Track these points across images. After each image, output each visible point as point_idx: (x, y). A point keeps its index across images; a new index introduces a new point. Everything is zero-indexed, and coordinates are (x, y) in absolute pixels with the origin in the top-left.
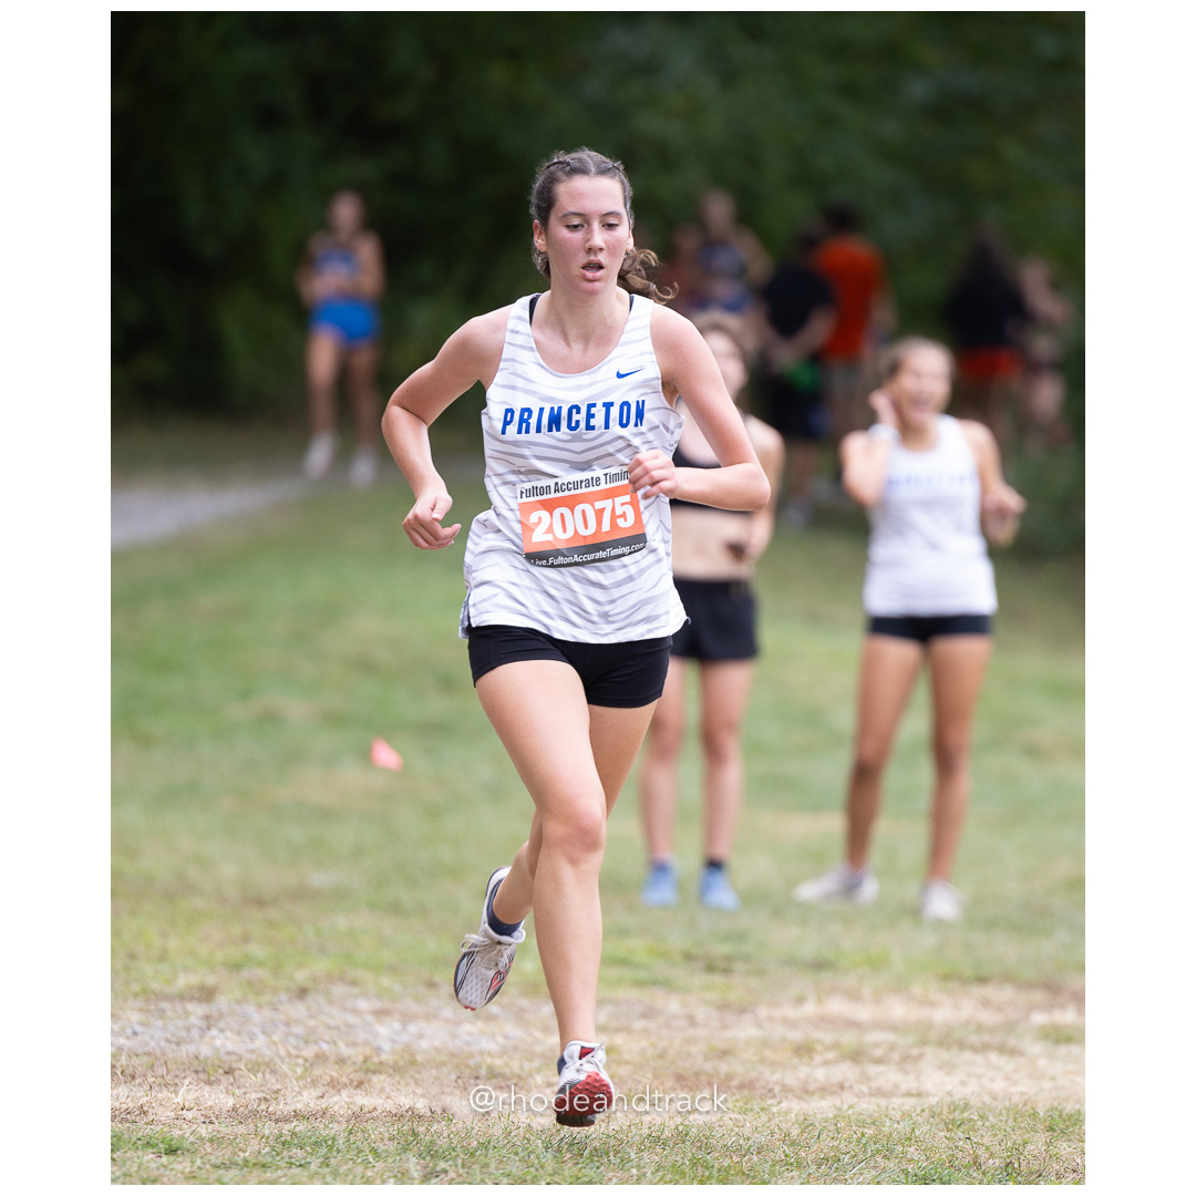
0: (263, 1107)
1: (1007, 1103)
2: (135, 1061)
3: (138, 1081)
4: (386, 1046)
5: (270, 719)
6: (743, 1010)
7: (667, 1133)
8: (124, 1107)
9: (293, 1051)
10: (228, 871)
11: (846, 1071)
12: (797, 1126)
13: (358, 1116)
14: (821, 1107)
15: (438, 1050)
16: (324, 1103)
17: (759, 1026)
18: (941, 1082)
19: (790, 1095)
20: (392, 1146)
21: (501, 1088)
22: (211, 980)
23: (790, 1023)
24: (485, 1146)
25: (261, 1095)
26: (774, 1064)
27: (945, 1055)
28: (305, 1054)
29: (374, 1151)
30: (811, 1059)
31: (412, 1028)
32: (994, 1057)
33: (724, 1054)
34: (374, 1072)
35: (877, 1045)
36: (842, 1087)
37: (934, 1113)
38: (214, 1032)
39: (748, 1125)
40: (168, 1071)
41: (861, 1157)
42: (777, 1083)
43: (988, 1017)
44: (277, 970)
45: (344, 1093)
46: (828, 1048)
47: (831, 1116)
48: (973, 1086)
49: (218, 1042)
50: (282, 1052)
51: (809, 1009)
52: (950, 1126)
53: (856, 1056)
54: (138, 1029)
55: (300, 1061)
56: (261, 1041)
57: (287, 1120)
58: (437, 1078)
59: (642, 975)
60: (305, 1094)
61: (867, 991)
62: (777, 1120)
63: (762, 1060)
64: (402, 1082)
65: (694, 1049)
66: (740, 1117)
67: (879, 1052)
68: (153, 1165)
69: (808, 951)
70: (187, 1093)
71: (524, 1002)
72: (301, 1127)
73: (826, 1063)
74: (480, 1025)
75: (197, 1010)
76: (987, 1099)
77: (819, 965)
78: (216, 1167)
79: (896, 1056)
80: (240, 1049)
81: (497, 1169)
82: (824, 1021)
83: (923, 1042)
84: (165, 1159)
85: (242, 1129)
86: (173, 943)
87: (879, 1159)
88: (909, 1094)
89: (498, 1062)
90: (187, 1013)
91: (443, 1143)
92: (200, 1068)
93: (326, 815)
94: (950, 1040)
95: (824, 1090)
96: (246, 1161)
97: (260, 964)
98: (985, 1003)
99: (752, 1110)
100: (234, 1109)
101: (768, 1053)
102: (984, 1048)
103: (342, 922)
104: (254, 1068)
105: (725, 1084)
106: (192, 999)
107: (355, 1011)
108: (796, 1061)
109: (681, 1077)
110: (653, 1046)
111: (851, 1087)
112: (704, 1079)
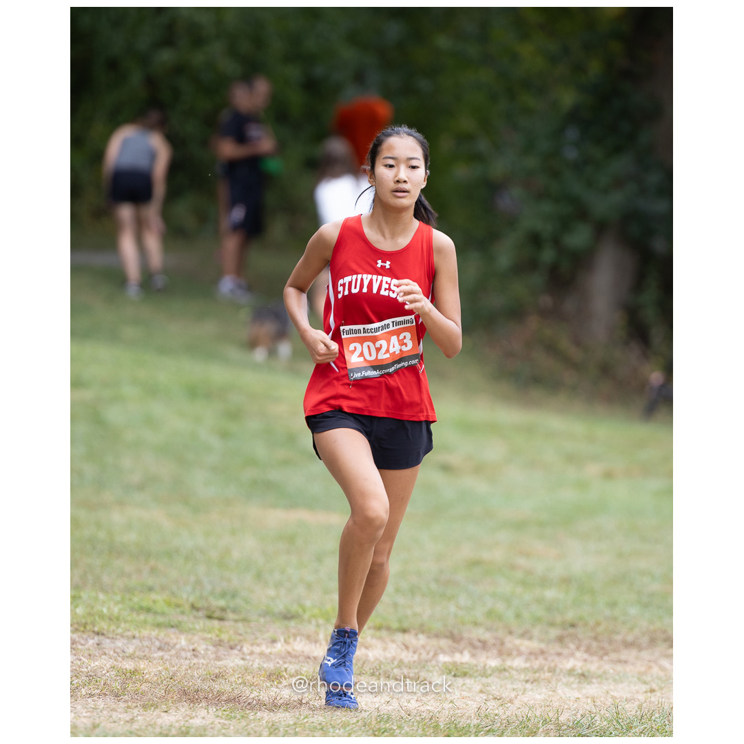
1: (418, 718)
6: (232, 647)
12: (267, 730)
14: (285, 717)
17: (243, 658)
18: (371, 702)
19: (263, 708)
23: (265, 657)
26: (252, 685)
30: (279, 682)
33: (217, 677)
36: (301, 703)
37: (365, 723)
39: (232, 728)
42: (254, 699)
43: (407, 657)
46: (292, 676)
47: (291, 723)
48: (395, 704)
51: (279, 646)
52: (377, 733)
59: (160, 619)
62: (253, 725)
63: (244, 683)
65: (196, 673)
66: (226, 722)
69: (280, 606)
73: (290, 686)
76: (403, 714)
77: (287, 617)
82: (290, 656)
95: (287, 706)
98: (405, 646)
99: (235, 717)
101: (249, 678)
105: (216, 699)
108: (268, 683)
109: (185, 693)
110: (166, 669)
111: (307, 703)
112: (201, 695)
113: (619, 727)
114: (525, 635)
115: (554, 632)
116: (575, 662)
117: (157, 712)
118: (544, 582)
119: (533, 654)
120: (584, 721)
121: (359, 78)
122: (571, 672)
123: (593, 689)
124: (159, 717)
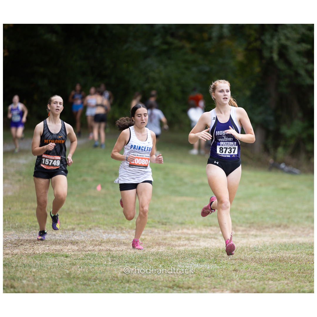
0: (83, 249)
1: (215, 248)
2: (60, 241)
3: (61, 244)
4: (105, 238)
5: (85, 180)
6: (168, 231)
7: (154, 253)
8: (58, 249)
9: (89, 239)
10: (77, 207)
11: (186, 242)
12: (178, 252)
13: (100, 250)
14: (182, 248)
15: (114, 239)
16: (94, 248)
17: (171, 234)
18: (204, 244)
19: (177, 246)
20: (106, 256)
21: (125, 245)
22: (74, 227)
23: (177, 234)
24: (122, 256)
25: (83, 247)
26: (174, 241)
27: (204, 239)
28: (90, 240)
29: (102, 257)
30: (180, 240)
31: (110, 235)
32: (213, 239)
33: (165, 239)
34: (103, 243)
35: (192, 237)
36: (186, 245)
37: (202, 249)
38: (74, 236)
39: (169, 252)
40: (66, 243)
41: (189, 257)
42: (174, 244)
43: (212, 232)
44: (86, 225)
45: (97, 247)
46: (183, 238)
48: (209, 245)
49: (75, 238)
50: (87, 239)
51: (180, 231)
53: (189, 239)
54: (61, 235)
56: (83, 237)
57: (87, 251)
58: (114, 244)
59: (150, 225)
60: (90, 247)
61: (190, 228)
62: (174, 251)
63: (172, 240)
64: (108, 244)
65: (160, 238)
67: (192, 239)
68: (63, 259)
69: (180, 221)
70: (70, 246)
71: (129, 230)
72: (89, 252)
73: (183, 241)
74: (122, 234)
75: (71, 232)
76: (211, 247)
77: (182, 224)
78: (75, 260)
79: (195, 239)
80: (79, 239)
81: (124, 260)
82: (183, 233)
83: (200, 237)
84: (65, 258)
85: (79, 253)
86: (67, 220)
87: (192, 257)
88: (198, 246)
89: (125, 241)
90: (70, 233)
91: (115, 255)
92: (72, 242)
93: (95, 198)
94: (205, 236)
95: (183, 245)
96: (80, 258)
97: (83, 224)
98: (211, 230)
99: (170, 249)
100: (78, 249)
101: (173, 239)
102: (211, 238)
103: (97, 217)
104: (81, 242)
105: (165, 244)
106: (71, 230)
107: (99, 232)
108: (177, 240)
109: (157, 243)
110: (152, 238)
111: (187, 245)
112: (161, 244)
113: (265, 248)
114: (241, 226)
115: (248, 225)
116: (254, 232)
117: (150, 248)
118: (245, 213)
119: (243, 231)
120: (256, 247)
121: (194, 89)
122: (253, 235)
123: (258, 239)
124: (151, 249)
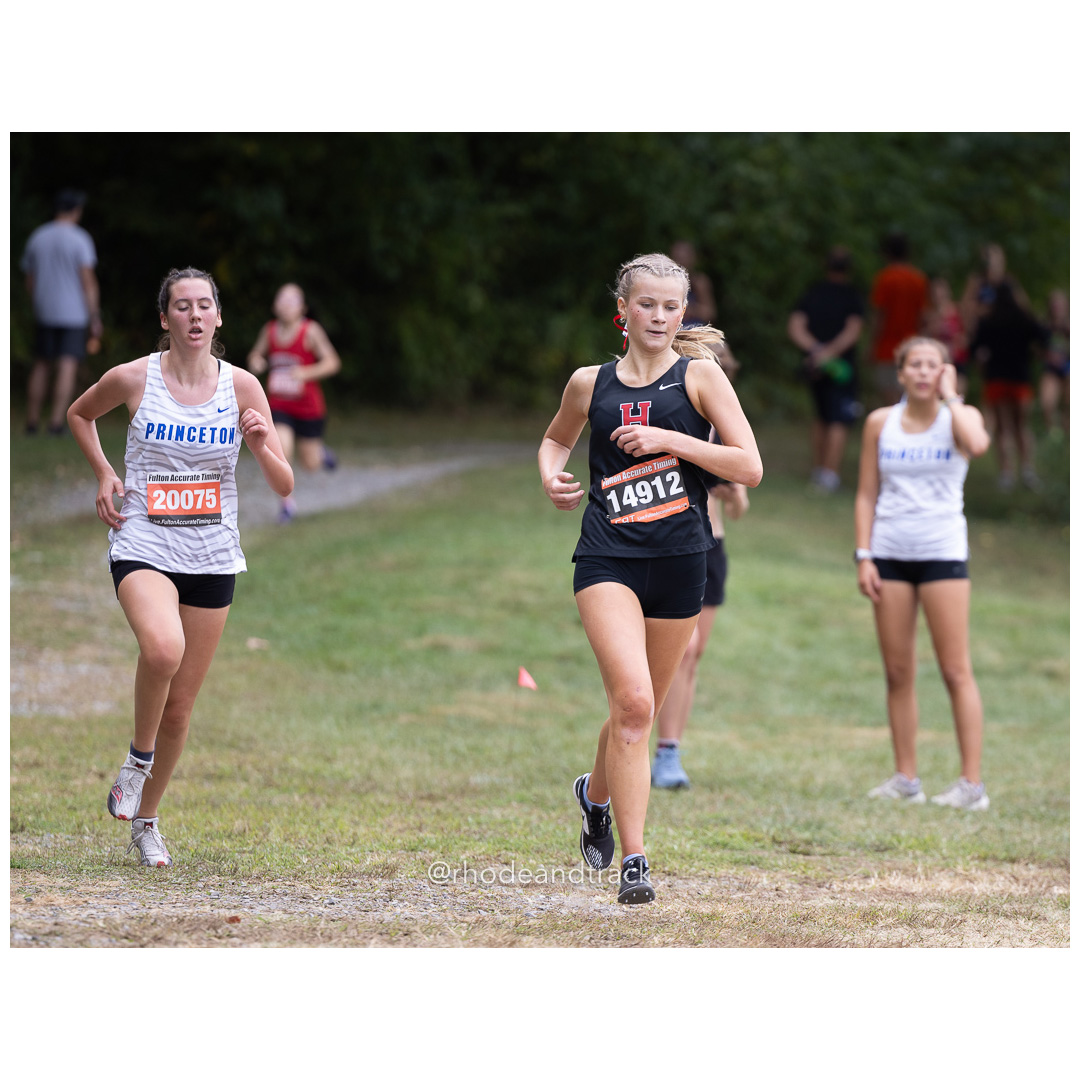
2: (332, 925)
3: (334, 941)
4: (533, 913)
5: (439, 649)
6: (820, 885)
9: (459, 918)
11: (903, 933)
15: (575, 916)
17: (833, 897)
22: (392, 860)
23: (858, 895)
27: (983, 921)
28: (467, 919)
30: (876, 924)
31: (555, 899)
32: (1022, 922)
33: (805, 919)
34: (524, 934)
35: (927, 912)
38: (395, 902)
40: (359, 934)
43: (1016, 889)
46: (887, 915)
49: (399, 910)
50: (450, 918)
51: (873, 882)
53: (911, 921)
54: (335, 899)
55: (465, 925)
56: (433, 909)
59: (738, 856)
61: (920, 869)
64: (546, 942)
65: (781, 916)
67: (929, 918)
69: (872, 837)
73: (888, 927)
75: (383, 884)
77: (881, 848)
79: (943, 921)
80: (417, 915)
82: (886, 893)
83: (965, 910)
90: (374, 888)
92: (384, 931)
94: (988, 908)
97: (433, 848)
98: (1015, 878)
102: (1015, 915)
106: (378, 875)
108: (863, 925)
110: (747, 912)
